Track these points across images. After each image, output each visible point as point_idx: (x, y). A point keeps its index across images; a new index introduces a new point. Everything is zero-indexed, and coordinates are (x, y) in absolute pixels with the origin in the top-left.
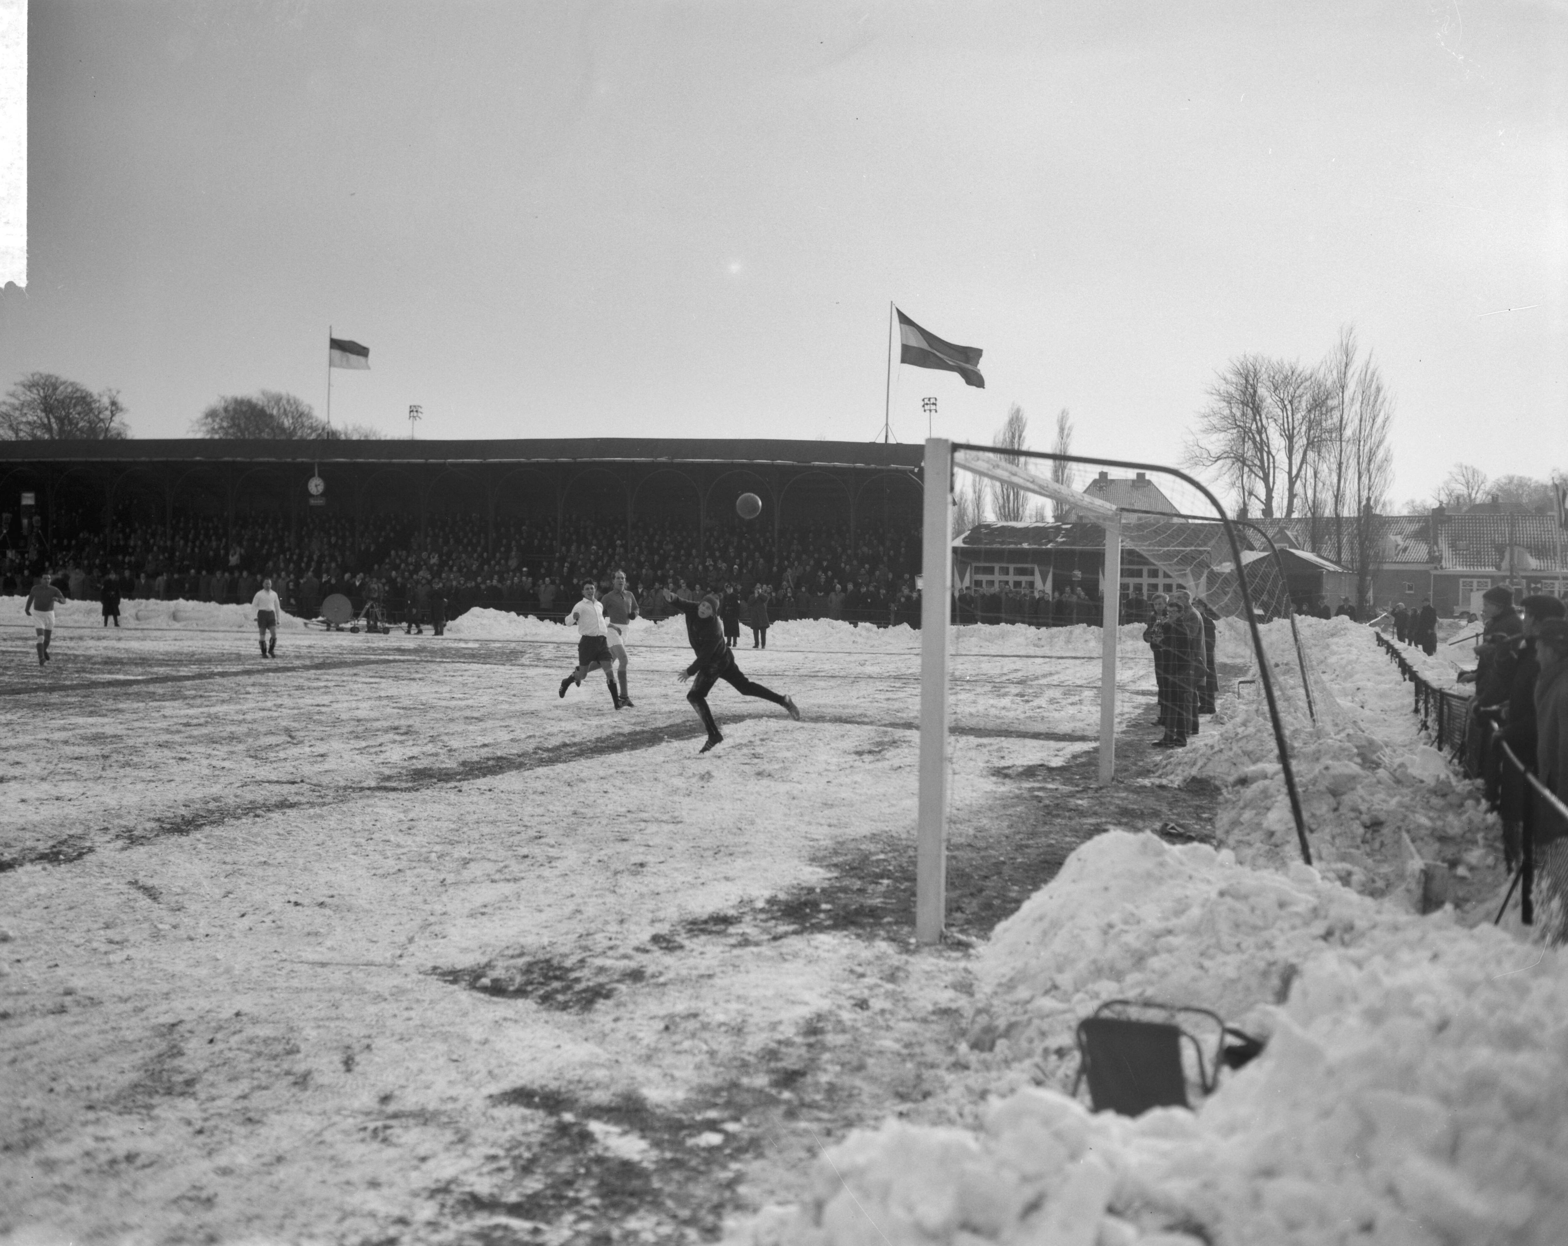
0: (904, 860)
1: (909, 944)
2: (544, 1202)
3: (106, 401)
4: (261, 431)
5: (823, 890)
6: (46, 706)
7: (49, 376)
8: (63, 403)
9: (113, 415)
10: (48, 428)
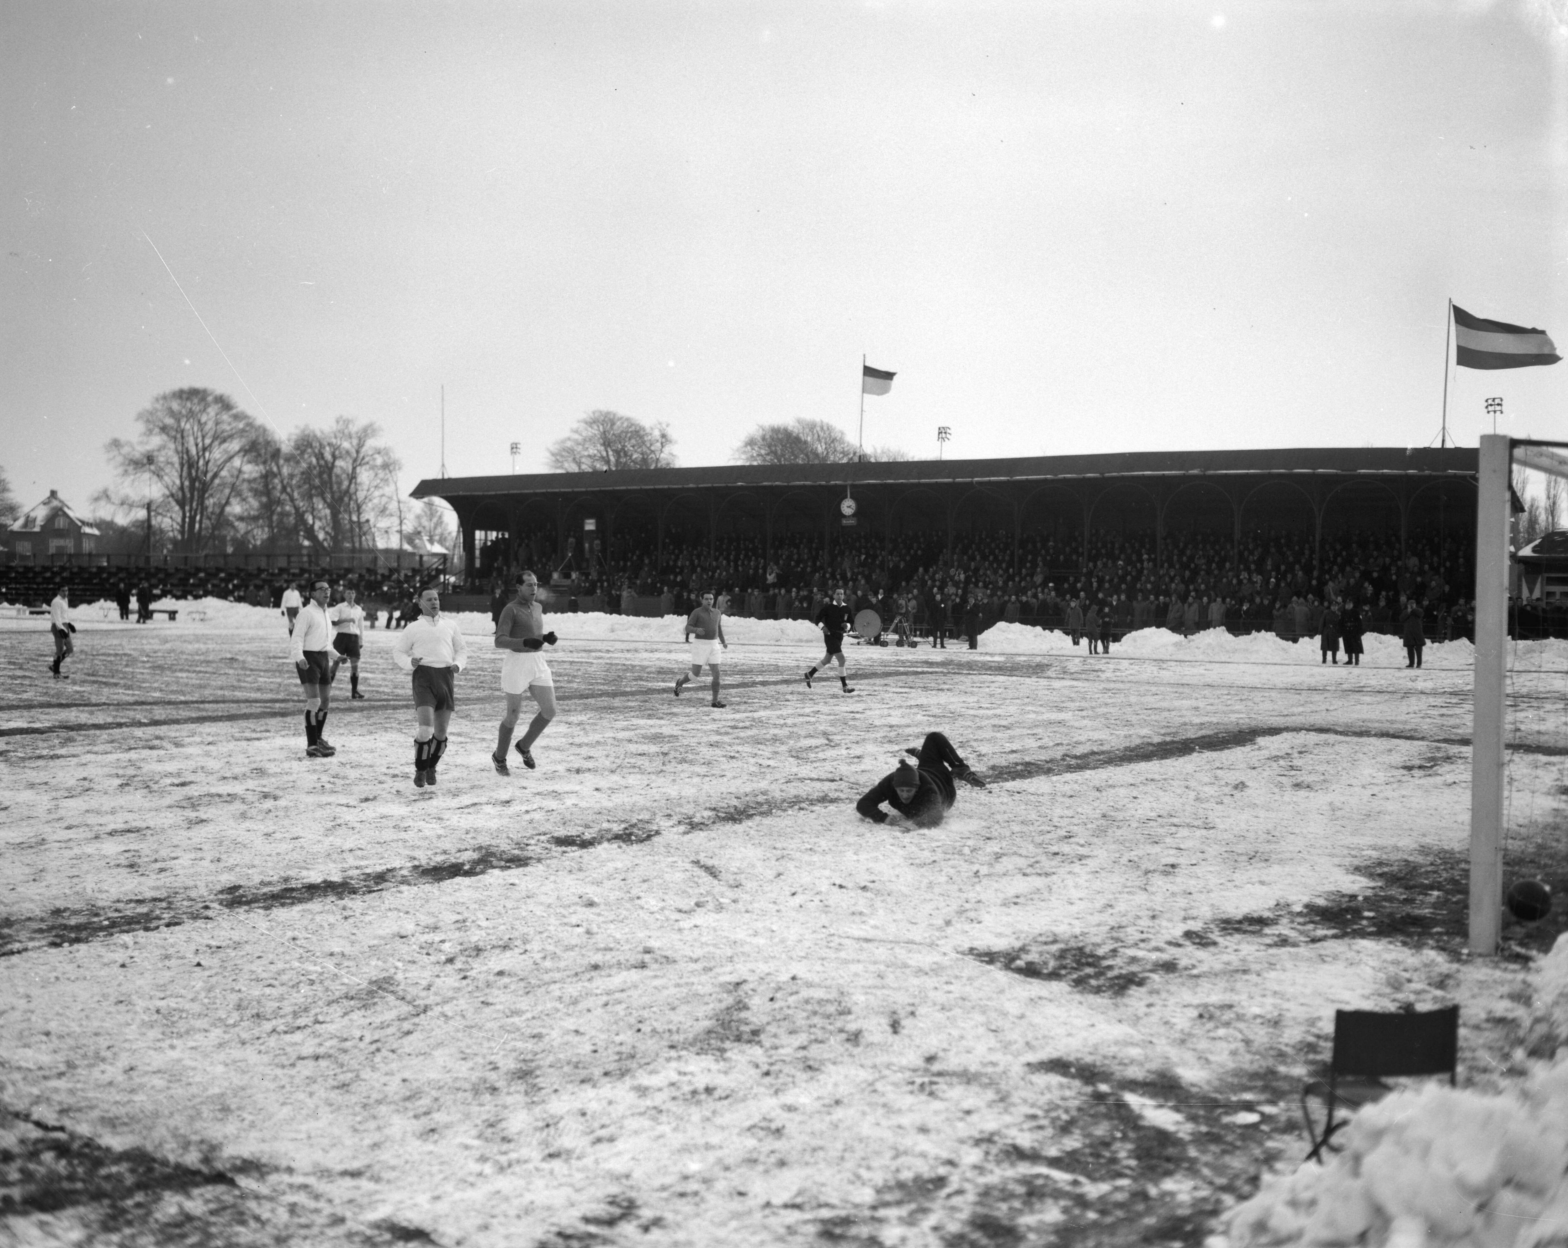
0: (1456, 874)
1: (1460, 954)
2: (1083, 1159)
3: (657, 434)
4: (796, 457)
5: (1366, 898)
6: (611, 709)
7: (608, 413)
8: (619, 437)
9: (662, 446)
10: (608, 462)
